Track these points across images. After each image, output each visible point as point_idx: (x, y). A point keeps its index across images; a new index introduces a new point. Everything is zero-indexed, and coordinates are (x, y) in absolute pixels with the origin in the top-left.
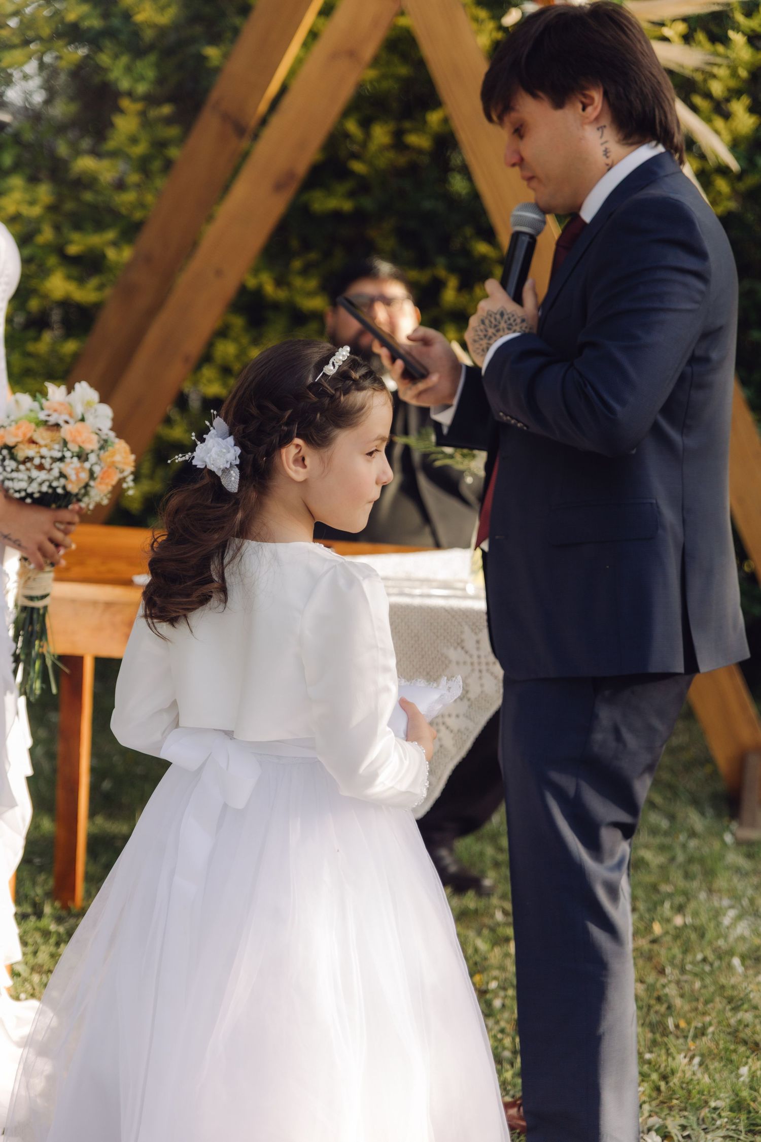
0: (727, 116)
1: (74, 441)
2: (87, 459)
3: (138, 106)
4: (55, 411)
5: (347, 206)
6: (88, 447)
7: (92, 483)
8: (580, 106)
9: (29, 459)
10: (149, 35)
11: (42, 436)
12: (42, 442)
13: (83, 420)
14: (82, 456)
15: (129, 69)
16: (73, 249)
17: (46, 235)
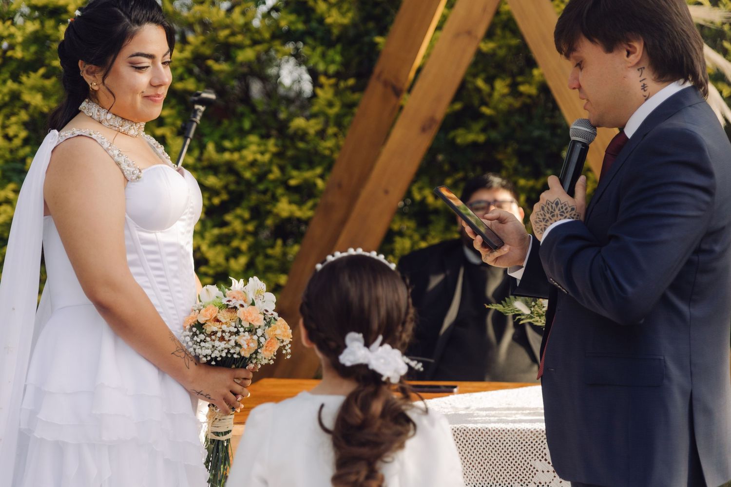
1: (246, 320)
2: (255, 333)
3: (332, 81)
4: (234, 298)
5: (481, 138)
6: (256, 324)
7: (259, 351)
8: (625, 53)
9: (215, 333)
10: (336, 31)
11: (224, 316)
12: (223, 321)
13: (253, 304)
14: (252, 330)
15: (323, 56)
16: (293, 182)
17: (275, 173)
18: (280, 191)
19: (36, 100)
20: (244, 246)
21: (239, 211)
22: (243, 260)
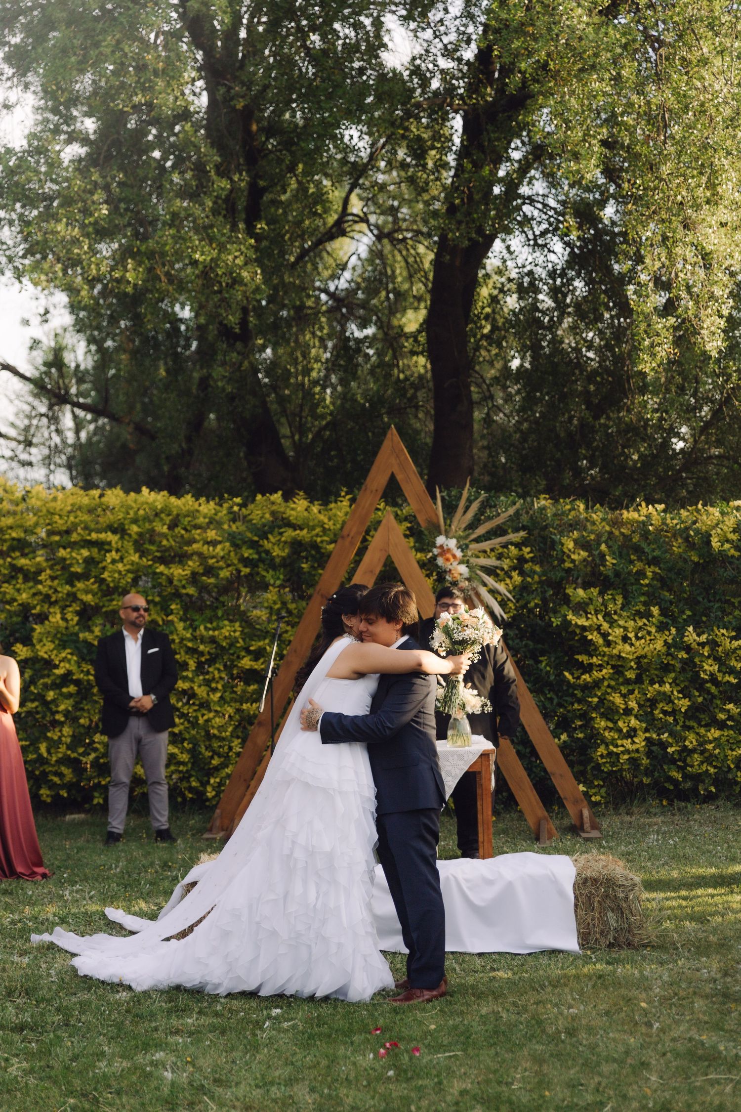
0: (511, 578)
17: (241, 643)
18: (243, 653)
19: (88, 598)
20: (220, 687)
21: (217, 665)
22: (218, 695)
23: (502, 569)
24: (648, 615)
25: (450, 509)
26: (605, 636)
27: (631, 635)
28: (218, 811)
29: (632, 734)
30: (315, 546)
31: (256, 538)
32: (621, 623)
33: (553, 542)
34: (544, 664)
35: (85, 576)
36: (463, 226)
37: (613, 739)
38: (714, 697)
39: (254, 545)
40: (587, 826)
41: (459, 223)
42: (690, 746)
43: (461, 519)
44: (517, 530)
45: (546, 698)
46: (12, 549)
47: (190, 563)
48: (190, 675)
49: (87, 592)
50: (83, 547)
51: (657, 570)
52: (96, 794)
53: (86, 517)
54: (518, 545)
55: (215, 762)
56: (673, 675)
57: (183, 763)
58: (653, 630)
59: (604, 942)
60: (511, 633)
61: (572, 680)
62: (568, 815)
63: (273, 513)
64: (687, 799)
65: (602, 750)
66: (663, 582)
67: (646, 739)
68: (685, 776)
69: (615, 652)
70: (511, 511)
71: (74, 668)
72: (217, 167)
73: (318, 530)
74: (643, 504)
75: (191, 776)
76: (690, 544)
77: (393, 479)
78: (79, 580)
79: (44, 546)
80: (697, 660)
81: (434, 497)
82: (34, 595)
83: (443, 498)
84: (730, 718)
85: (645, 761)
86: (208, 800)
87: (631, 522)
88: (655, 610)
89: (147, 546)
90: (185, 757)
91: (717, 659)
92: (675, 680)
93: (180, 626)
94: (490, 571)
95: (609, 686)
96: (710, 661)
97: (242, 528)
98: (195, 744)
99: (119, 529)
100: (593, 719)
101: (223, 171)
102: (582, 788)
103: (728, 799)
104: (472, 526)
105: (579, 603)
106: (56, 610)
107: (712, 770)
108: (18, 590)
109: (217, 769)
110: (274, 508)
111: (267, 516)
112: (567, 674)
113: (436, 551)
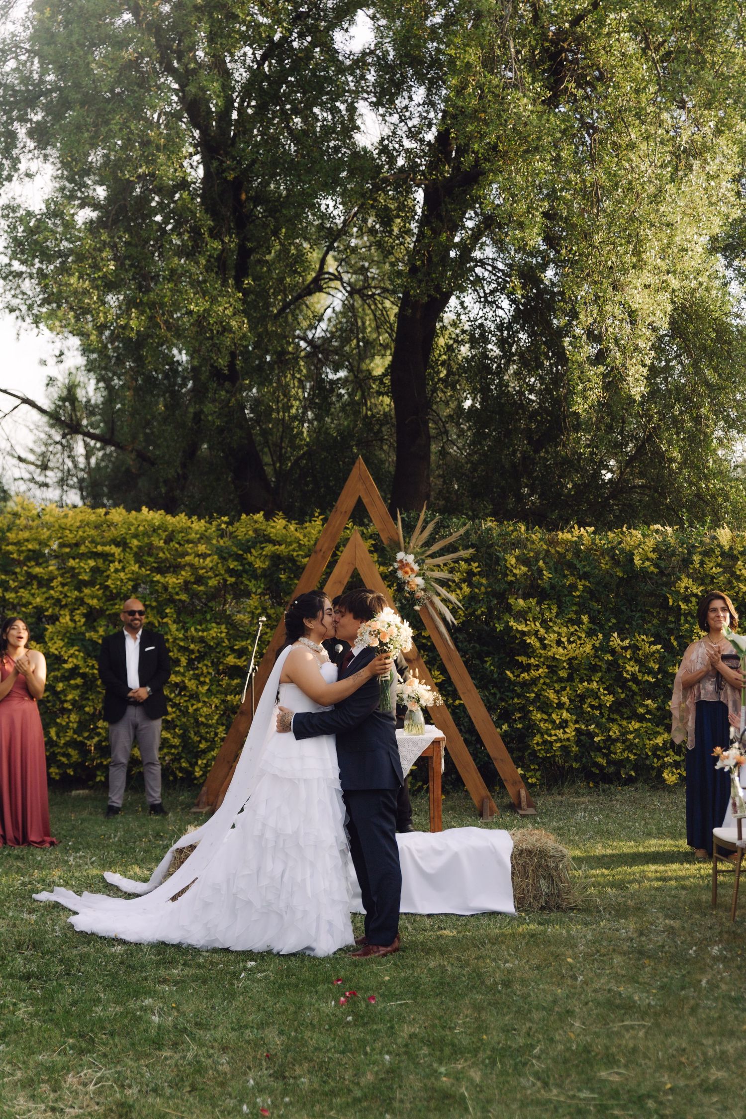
0: (461, 589)
10: (259, 571)
17: (226, 643)
18: (228, 652)
19: (94, 602)
20: (207, 680)
21: (206, 662)
22: (206, 687)
23: (454, 581)
24: (579, 622)
25: (409, 528)
26: (541, 640)
27: (564, 640)
28: (204, 788)
29: (564, 724)
30: (292, 559)
31: (240, 552)
32: (556, 629)
33: (498, 558)
34: (489, 664)
35: (91, 583)
36: (423, 285)
37: (548, 729)
38: (634, 693)
39: (239, 558)
40: (524, 804)
41: (420, 281)
42: (614, 736)
43: (419, 538)
44: (466, 548)
45: (491, 694)
46: (28, 559)
47: (183, 573)
48: (182, 670)
49: (93, 597)
50: (90, 558)
51: (587, 584)
52: (99, 773)
53: (93, 532)
54: (467, 561)
55: (203, 746)
56: (599, 674)
57: (175, 747)
58: (583, 636)
59: (537, 905)
60: (461, 637)
61: (513, 678)
62: (508, 795)
63: (256, 531)
64: (610, 782)
65: (538, 739)
66: (592, 594)
67: (576, 729)
68: (609, 762)
69: (550, 654)
70: (462, 531)
71: (80, 663)
72: (211, 230)
73: (295, 545)
74: (576, 527)
75: (181, 758)
76: (616, 562)
77: (360, 502)
78: (86, 586)
79: (56, 557)
80: (620, 662)
81: (395, 519)
82: (47, 599)
83: (403, 520)
84: (649, 712)
85: (575, 749)
86: (196, 778)
87: (565, 542)
88: (585, 618)
89: (145, 558)
90: (176, 741)
91: (638, 661)
92: (601, 679)
93: (174, 627)
94: (443, 583)
95: (544, 683)
96: (632, 663)
97: (229, 543)
98: (186, 730)
99: (122, 543)
100: (530, 711)
101: (215, 234)
102: (520, 771)
103: (645, 782)
104: (428, 544)
105: (519, 612)
106: (66, 612)
107: (632, 757)
108: (33, 595)
109: (204, 752)
110: (257, 526)
111: (251, 533)
112: (508, 673)
113: (396, 565)
